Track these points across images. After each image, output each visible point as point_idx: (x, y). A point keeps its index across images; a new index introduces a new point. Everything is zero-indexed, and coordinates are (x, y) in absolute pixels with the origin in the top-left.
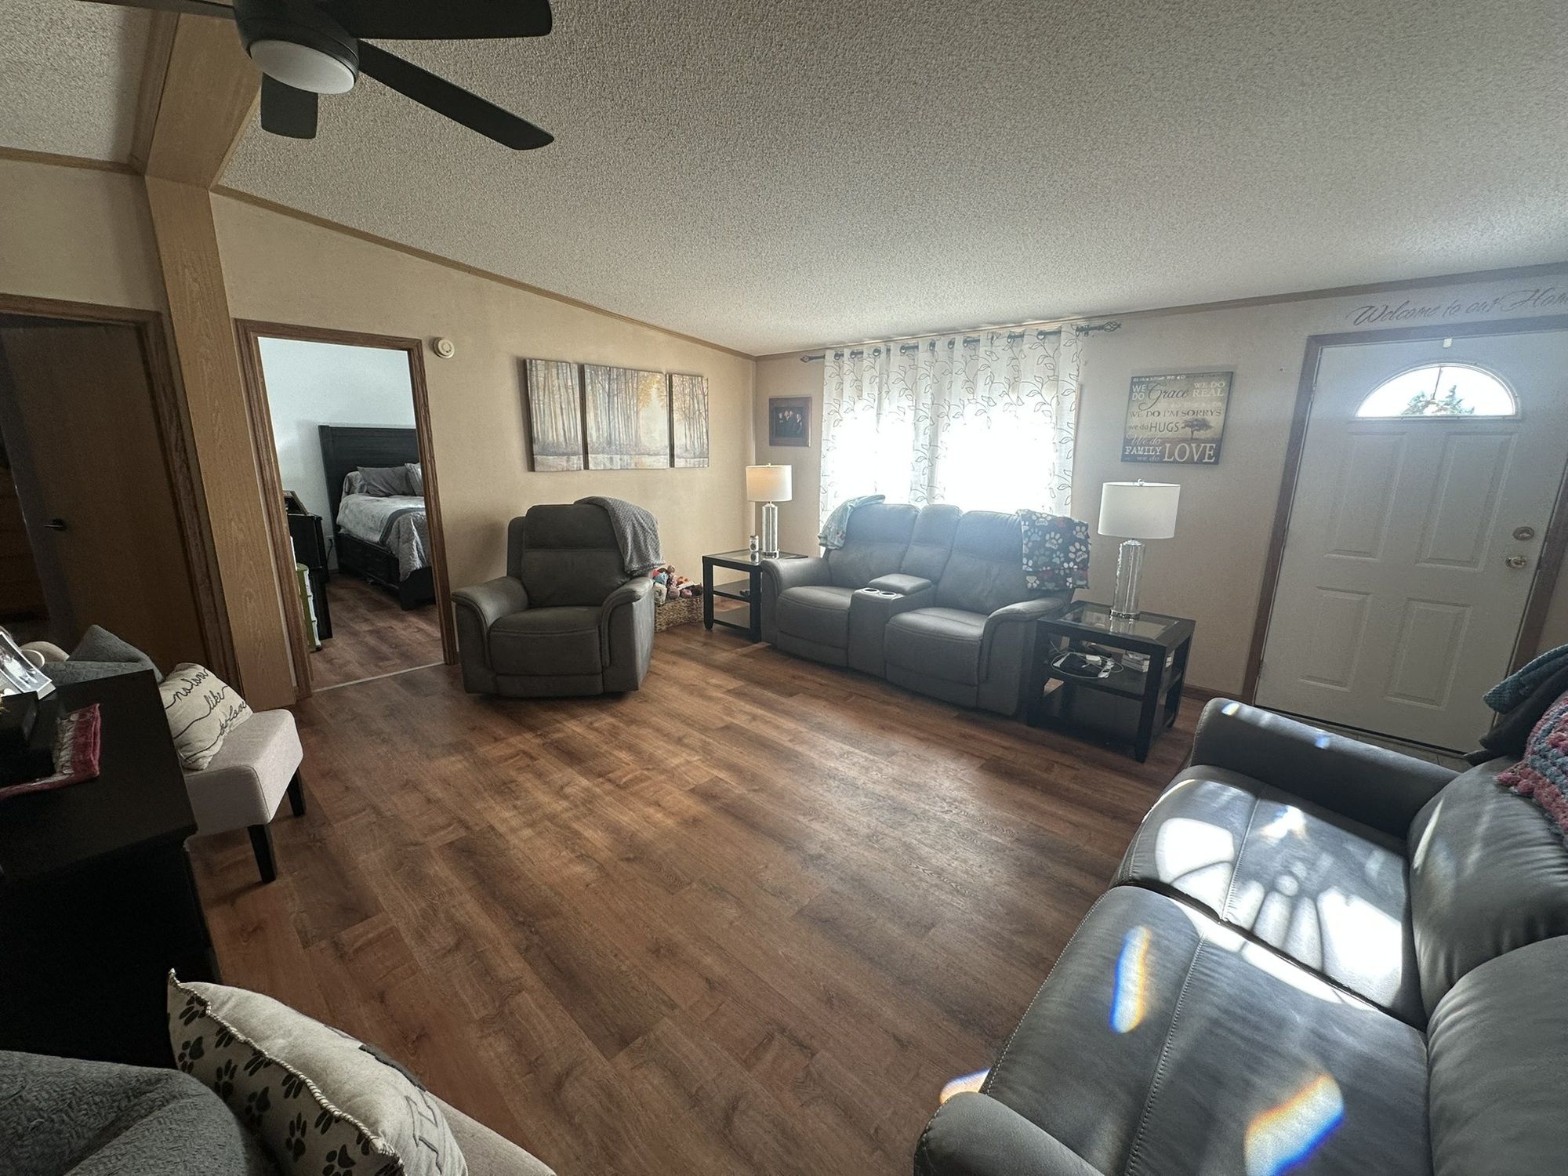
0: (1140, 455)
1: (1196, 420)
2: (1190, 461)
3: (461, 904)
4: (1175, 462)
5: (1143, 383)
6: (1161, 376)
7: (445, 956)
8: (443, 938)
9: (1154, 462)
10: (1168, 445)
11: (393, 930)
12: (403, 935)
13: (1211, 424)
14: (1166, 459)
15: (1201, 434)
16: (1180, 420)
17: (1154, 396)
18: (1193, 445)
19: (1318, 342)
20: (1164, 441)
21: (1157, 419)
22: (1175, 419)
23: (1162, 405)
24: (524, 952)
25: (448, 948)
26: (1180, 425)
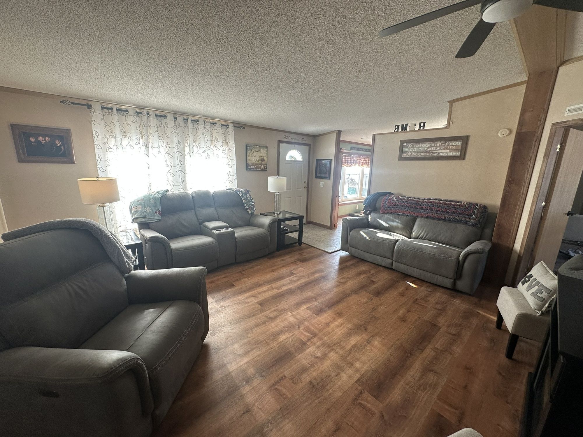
0: (251, 168)
1: (262, 159)
2: (262, 170)
3: (412, 377)
4: (259, 170)
5: (250, 147)
6: (253, 145)
7: (438, 373)
8: (431, 378)
9: (255, 170)
10: (257, 165)
11: (439, 398)
12: (439, 392)
13: (265, 160)
14: (257, 170)
15: (263, 163)
16: (259, 158)
17: (253, 151)
18: (262, 165)
19: (280, 142)
20: (256, 164)
21: (254, 158)
22: (257, 158)
23: (255, 154)
24: (422, 350)
25: (434, 373)
26: (259, 160)
